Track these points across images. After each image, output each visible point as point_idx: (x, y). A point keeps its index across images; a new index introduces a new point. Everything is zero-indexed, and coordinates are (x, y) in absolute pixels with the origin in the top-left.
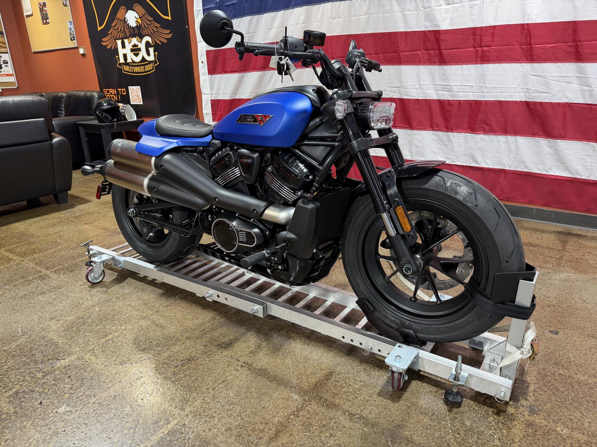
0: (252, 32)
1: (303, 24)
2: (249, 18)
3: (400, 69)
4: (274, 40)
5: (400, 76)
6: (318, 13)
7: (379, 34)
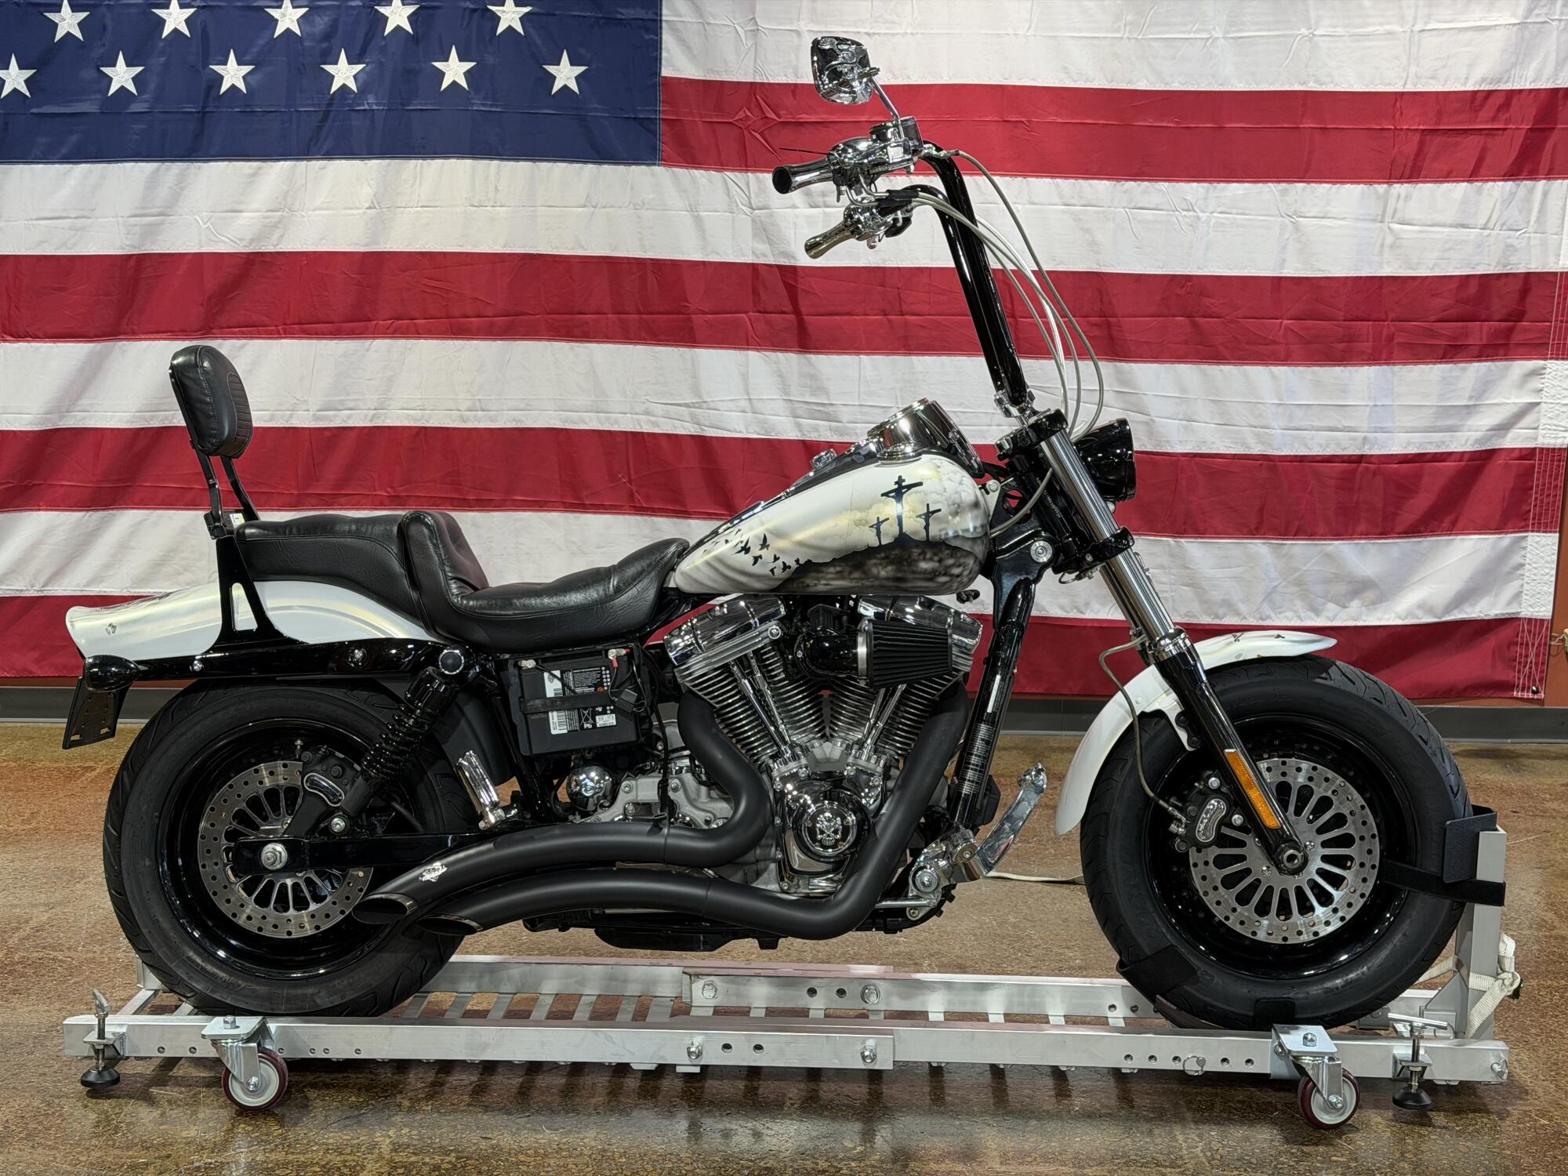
0: (157, 210)
1: (369, 208)
2: (147, 168)
3: (693, 359)
4: (254, 245)
5: (695, 376)
6: (421, 184)
7: (625, 261)
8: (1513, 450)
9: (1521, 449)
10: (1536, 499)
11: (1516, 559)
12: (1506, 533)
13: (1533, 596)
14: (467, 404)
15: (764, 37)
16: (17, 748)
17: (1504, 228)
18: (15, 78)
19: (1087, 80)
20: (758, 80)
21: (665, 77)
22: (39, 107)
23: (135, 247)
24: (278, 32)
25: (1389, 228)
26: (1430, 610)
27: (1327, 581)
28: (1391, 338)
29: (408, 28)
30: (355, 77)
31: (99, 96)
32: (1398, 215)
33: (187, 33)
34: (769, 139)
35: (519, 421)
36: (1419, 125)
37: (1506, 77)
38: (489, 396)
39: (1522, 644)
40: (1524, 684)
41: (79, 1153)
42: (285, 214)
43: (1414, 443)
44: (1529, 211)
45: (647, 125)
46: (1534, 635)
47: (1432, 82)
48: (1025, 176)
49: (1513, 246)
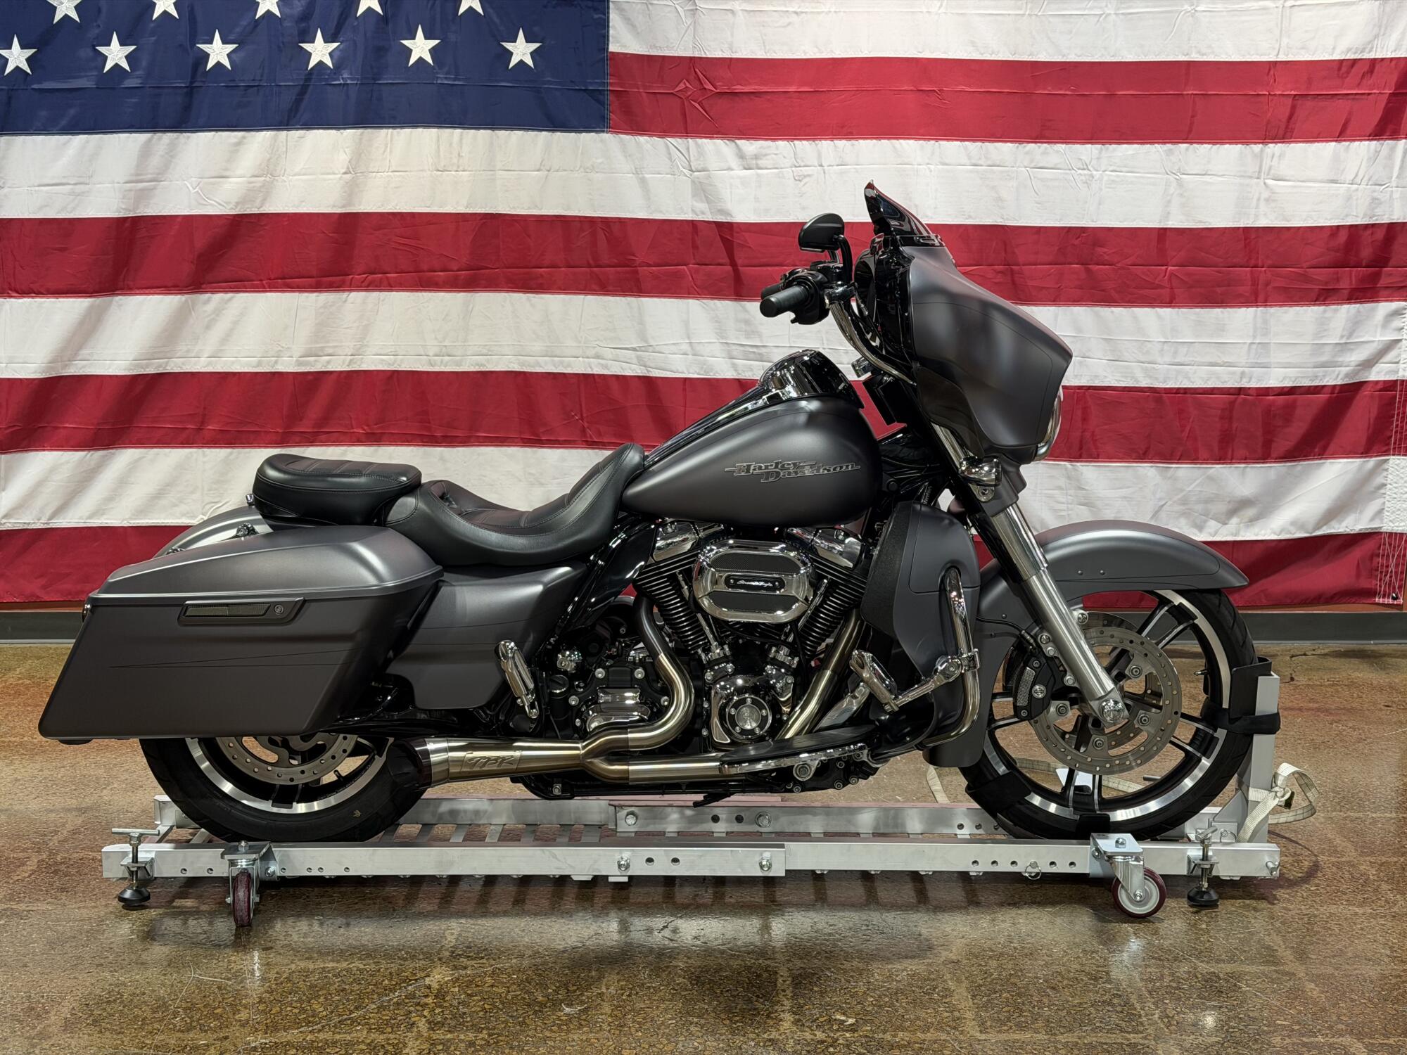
0: (150, 176)
1: (345, 173)
2: (142, 137)
3: (639, 309)
4: (239, 208)
5: (641, 323)
6: (391, 152)
7: (577, 219)
8: (1377, 382)
9: (1385, 381)
10: (1397, 426)
11: (1379, 480)
12: (1371, 457)
13: (1394, 512)
14: (436, 350)
15: (701, 14)
16: (28, 667)
17: (1370, 183)
18: (17, 57)
19: (993, 53)
20: (697, 55)
21: (612, 53)
22: (41, 83)
23: (130, 211)
24: (260, 13)
25: (1265, 183)
26: (1302, 527)
27: (1208, 501)
28: (1267, 284)
29: (378, 9)
30: (330, 54)
31: (95, 73)
32: (1272, 172)
33: (175, 14)
34: (707, 109)
35: (482, 365)
36: (1291, 90)
37: (1370, 46)
38: (454, 342)
39: (1383, 555)
40: (1385, 591)
41: (144, 1037)
42: (268, 179)
43: (1290, 378)
44: (1392, 168)
45: (597, 96)
46: (1395, 547)
47: (1303, 52)
48: (937, 140)
49: (1378, 199)
